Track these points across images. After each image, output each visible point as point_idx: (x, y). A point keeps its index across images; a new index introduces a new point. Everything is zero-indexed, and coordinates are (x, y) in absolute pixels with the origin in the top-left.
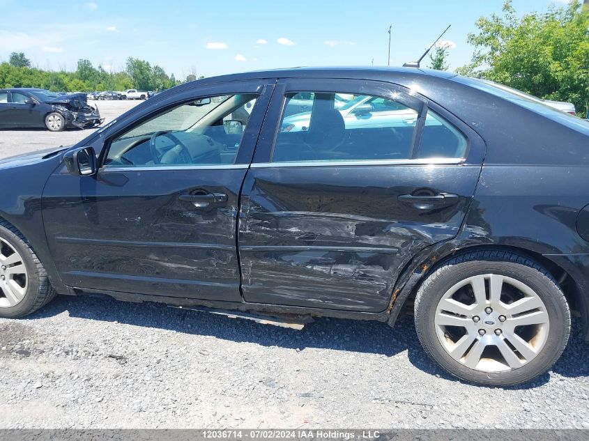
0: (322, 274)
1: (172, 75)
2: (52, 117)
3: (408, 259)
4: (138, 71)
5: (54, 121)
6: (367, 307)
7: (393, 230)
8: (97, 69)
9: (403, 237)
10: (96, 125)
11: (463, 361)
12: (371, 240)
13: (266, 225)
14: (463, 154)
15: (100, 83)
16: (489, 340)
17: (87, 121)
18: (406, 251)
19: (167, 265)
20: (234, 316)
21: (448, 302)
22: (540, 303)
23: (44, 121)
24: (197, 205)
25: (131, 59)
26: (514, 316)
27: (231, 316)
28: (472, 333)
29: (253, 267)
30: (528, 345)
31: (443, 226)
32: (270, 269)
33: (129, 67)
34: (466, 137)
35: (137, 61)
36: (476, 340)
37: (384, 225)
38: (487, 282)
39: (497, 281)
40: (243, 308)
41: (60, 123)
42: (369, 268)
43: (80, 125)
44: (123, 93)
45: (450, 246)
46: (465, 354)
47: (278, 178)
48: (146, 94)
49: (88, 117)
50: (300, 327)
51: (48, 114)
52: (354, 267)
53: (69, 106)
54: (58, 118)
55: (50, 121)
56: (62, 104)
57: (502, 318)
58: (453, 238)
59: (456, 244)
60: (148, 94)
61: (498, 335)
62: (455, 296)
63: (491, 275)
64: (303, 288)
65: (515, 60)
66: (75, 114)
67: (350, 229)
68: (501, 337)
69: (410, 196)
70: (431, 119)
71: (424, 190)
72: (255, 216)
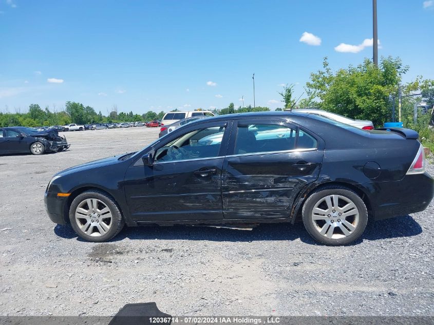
0: (260, 203)
1: (100, 112)
2: (35, 145)
3: (297, 192)
4: (74, 110)
5: (37, 148)
6: (281, 216)
7: (290, 180)
8: (44, 110)
9: (295, 182)
10: (64, 149)
11: (326, 235)
12: (281, 185)
13: (234, 182)
14: (316, 146)
15: (46, 120)
16: (335, 225)
17: (58, 147)
18: (297, 188)
19: (188, 204)
20: (219, 227)
21: (316, 209)
22: (354, 205)
23: (30, 149)
24: (203, 176)
25: (69, 102)
26: (345, 212)
27: (217, 227)
28: (329, 222)
29: (229, 202)
30: (352, 225)
31: (311, 176)
32: (236, 202)
33: (68, 108)
34: (316, 140)
35: (74, 103)
36: (330, 225)
37: (286, 178)
38: (332, 199)
39: (336, 198)
40: (223, 223)
41: (41, 149)
42: (281, 198)
43: (55, 150)
44: (66, 127)
45: (315, 184)
46: (326, 233)
47: (239, 161)
48: (83, 126)
49: (59, 144)
50: (251, 229)
51: (33, 143)
52: (275, 198)
53: (47, 137)
54: (40, 146)
55: (34, 148)
56: (42, 136)
57: (340, 214)
58: (315, 181)
59: (317, 183)
60: (85, 126)
61: (339, 222)
62: (319, 207)
63: (333, 195)
64: (252, 210)
65: (337, 97)
66: (51, 143)
67: (271, 181)
68: (341, 223)
69: (296, 164)
70: (301, 133)
71: (301, 162)
72: (230, 178)
